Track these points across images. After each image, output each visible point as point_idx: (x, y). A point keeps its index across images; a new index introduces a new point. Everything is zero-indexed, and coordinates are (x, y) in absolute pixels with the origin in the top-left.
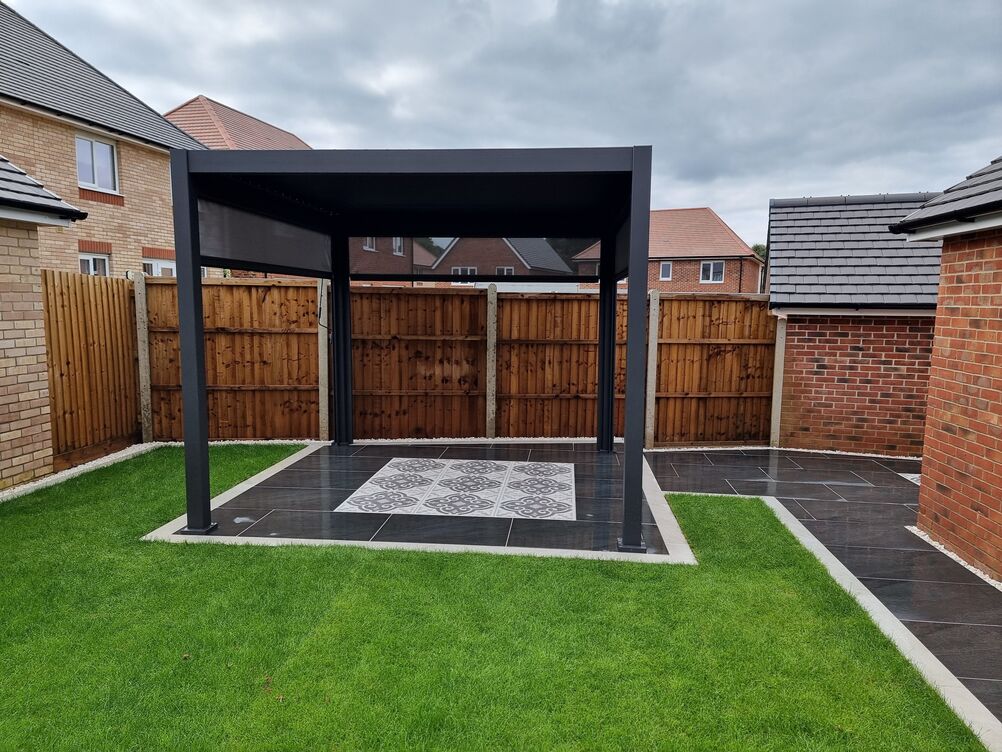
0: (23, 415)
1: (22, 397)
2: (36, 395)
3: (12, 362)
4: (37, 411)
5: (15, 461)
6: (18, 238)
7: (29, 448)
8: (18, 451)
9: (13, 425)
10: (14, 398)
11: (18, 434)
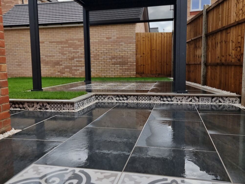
0: (128, 64)
1: (128, 60)
2: (132, 60)
3: (126, 53)
4: (132, 63)
5: (126, 73)
6: (130, 27)
7: (130, 71)
8: (127, 71)
9: (126, 65)
10: (127, 60)
11: (127, 67)
